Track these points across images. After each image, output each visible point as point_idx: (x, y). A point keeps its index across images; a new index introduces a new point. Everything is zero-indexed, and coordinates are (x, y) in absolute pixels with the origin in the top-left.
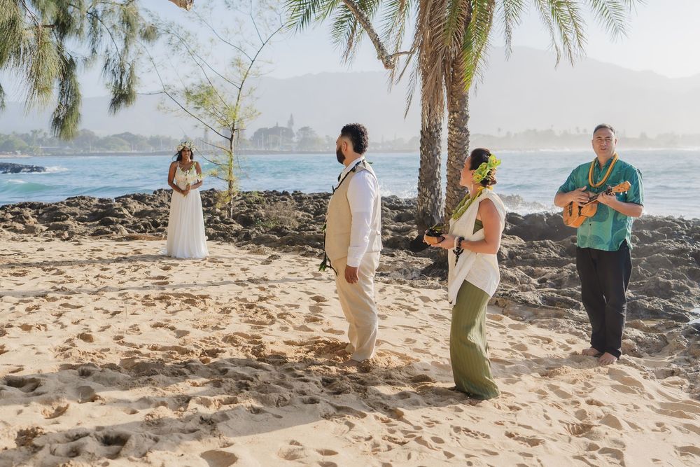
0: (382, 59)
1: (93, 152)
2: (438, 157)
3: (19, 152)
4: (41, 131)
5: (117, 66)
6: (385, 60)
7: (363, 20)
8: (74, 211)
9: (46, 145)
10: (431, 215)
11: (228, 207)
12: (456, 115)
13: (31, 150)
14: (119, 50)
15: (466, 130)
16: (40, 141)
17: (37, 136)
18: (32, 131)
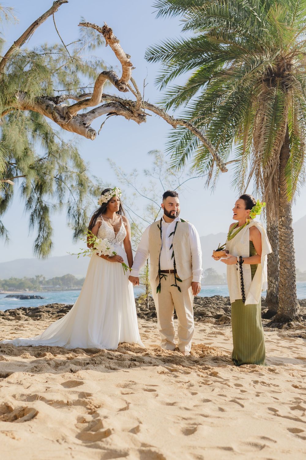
0: (219, 166)
1: (74, 288)
3: (27, 290)
4: (42, 276)
5: (76, 212)
6: (221, 167)
7: (206, 143)
8: (49, 310)
9: (44, 285)
10: (276, 296)
11: (146, 302)
12: (283, 219)
13: (35, 288)
14: (76, 201)
15: (291, 229)
16: (41, 282)
17: (39, 279)
18: (36, 276)
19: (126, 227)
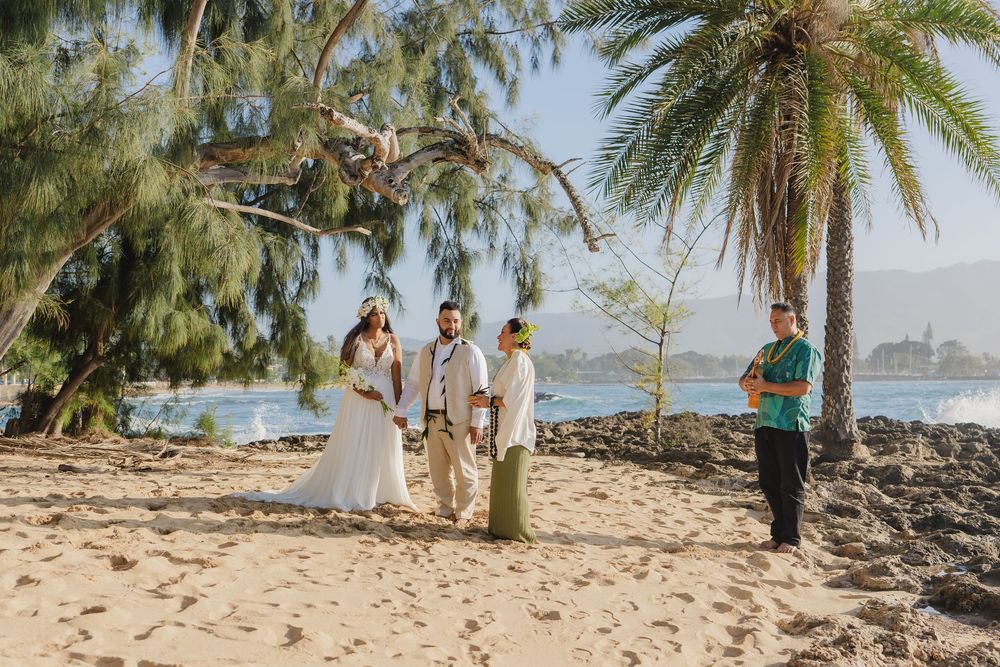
2: (845, 357)
3: (549, 379)
4: (578, 351)
9: (584, 369)
13: (565, 375)
16: (577, 364)
17: (573, 356)
19: (394, 350)
